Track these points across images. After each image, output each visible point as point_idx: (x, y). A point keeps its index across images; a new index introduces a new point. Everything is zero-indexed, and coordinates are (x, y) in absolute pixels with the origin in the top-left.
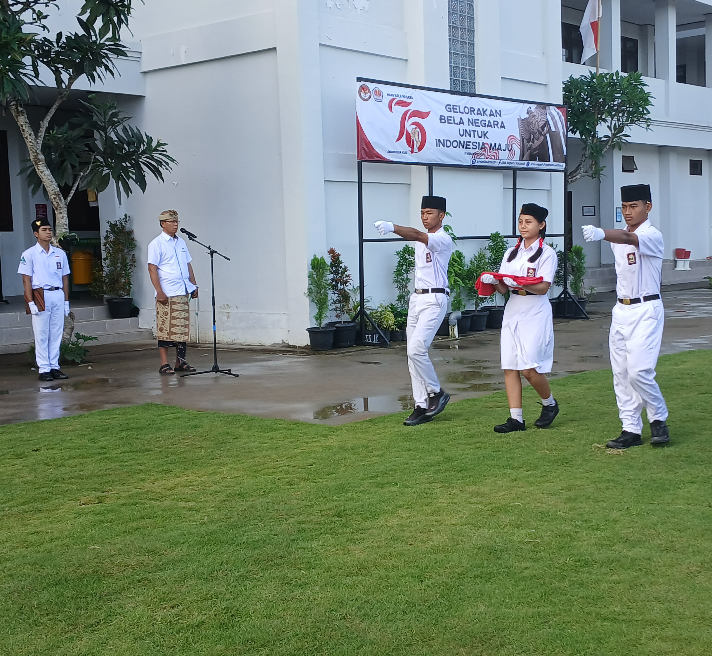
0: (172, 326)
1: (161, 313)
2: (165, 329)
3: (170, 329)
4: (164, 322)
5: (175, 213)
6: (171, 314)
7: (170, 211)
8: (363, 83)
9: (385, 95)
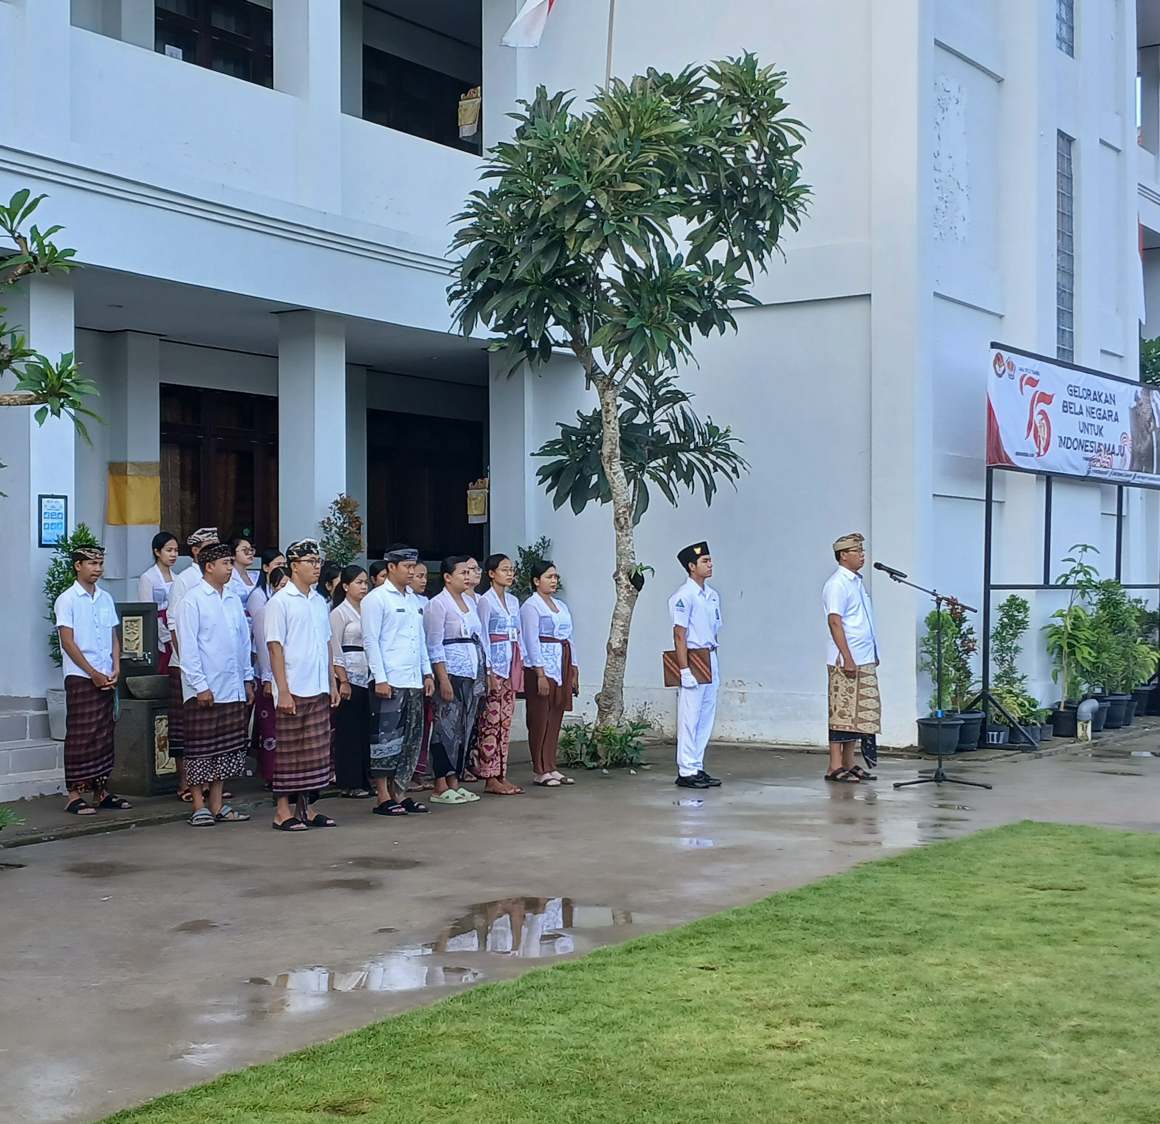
0: (860, 709)
1: (842, 690)
2: (848, 713)
3: (857, 714)
4: (846, 703)
5: (861, 538)
6: (858, 691)
7: (854, 535)
8: (998, 351)
9: (1017, 369)
